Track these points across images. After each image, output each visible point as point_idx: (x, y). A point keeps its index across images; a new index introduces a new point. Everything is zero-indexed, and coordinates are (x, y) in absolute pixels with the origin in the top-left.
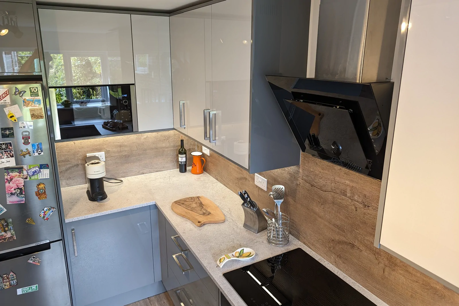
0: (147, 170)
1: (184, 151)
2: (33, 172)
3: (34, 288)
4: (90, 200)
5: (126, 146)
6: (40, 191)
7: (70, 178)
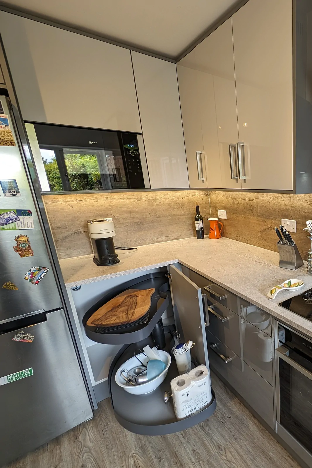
0: (163, 238)
1: (200, 217)
2: (6, 219)
3: (27, 372)
4: (98, 265)
5: (137, 212)
6: (22, 246)
7: (70, 248)
